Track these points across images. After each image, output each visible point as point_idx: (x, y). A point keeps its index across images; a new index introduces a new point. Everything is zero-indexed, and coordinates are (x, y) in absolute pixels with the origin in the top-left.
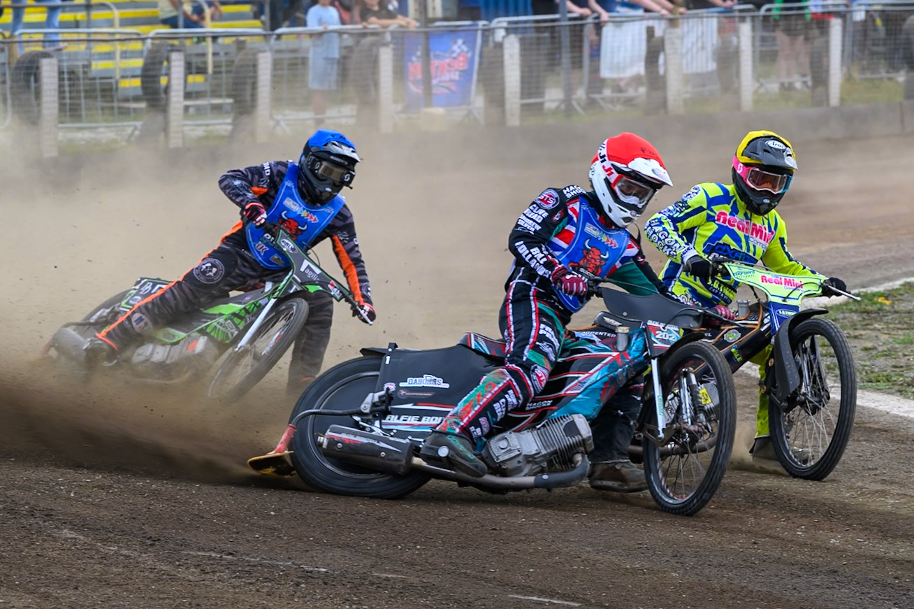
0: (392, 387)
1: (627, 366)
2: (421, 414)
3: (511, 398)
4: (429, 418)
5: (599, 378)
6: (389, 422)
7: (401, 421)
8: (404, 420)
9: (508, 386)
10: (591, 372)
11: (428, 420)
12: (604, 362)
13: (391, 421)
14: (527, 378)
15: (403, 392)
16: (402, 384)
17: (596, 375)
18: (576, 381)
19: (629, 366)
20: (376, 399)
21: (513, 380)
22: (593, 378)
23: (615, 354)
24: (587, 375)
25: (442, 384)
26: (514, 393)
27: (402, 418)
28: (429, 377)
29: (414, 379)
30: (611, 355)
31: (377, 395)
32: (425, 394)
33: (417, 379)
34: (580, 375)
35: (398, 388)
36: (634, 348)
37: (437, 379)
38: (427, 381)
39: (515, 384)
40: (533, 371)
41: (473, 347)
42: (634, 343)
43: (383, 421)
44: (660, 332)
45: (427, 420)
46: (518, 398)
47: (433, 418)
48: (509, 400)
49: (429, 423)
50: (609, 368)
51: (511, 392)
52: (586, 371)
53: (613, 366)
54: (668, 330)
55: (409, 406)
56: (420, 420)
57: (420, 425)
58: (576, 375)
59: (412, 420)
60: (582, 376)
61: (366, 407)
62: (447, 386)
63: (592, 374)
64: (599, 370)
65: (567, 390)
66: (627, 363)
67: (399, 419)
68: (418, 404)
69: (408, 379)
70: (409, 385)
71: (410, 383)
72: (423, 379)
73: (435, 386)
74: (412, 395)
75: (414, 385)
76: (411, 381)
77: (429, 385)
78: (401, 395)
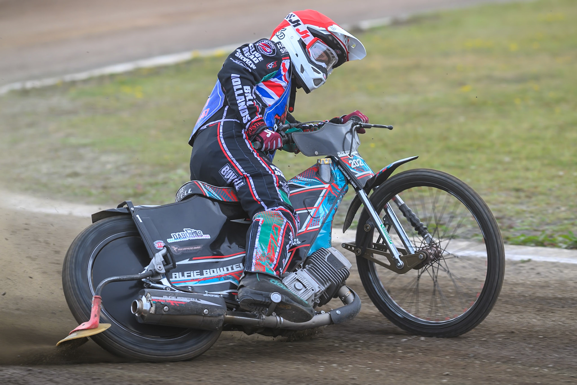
0: (162, 244)
1: (341, 196)
2: (201, 268)
4: (208, 271)
5: (327, 211)
6: (176, 279)
7: (186, 278)
8: (188, 276)
10: (316, 206)
11: (209, 273)
12: (322, 195)
13: (178, 279)
14: (295, 219)
15: (175, 249)
16: (169, 241)
17: (321, 208)
18: (309, 217)
20: (162, 259)
21: (288, 221)
22: (322, 212)
23: (327, 186)
24: (314, 209)
25: (204, 235)
27: (185, 273)
28: (189, 231)
29: (177, 234)
30: (324, 188)
31: (160, 255)
32: (195, 248)
33: (180, 233)
34: (310, 210)
35: (168, 245)
36: (338, 178)
37: (197, 231)
38: (189, 234)
39: (291, 225)
41: (208, 195)
42: (335, 174)
43: (171, 280)
45: (207, 274)
47: (211, 270)
49: (211, 276)
50: (328, 200)
52: (312, 205)
53: (330, 198)
54: (353, 156)
55: (186, 262)
56: (202, 274)
57: (205, 279)
58: (307, 211)
59: (195, 275)
60: (312, 211)
62: (208, 237)
63: (318, 208)
64: (321, 203)
65: (307, 227)
66: (340, 194)
67: (183, 275)
68: (193, 258)
69: (172, 234)
70: (176, 241)
71: (176, 238)
72: (185, 233)
73: (199, 238)
74: (184, 250)
75: (180, 240)
76: (175, 236)
77: (193, 238)
78: (174, 251)
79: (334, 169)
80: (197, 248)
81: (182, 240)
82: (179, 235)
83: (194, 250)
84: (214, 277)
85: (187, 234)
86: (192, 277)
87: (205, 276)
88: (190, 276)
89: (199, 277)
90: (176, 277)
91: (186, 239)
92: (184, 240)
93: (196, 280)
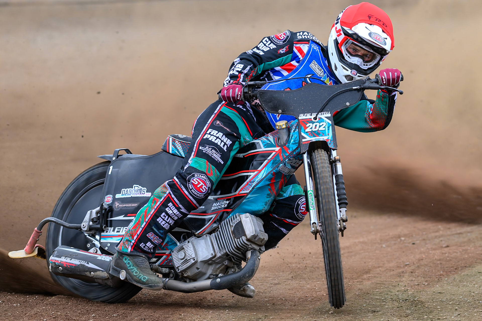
0: (110, 199)
1: (287, 160)
3: (171, 210)
5: (265, 175)
8: (117, 231)
9: (168, 200)
10: (259, 169)
12: (269, 158)
14: (184, 189)
15: (117, 204)
16: (117, 196)
17: (263, 172)
18: (247, 181)
19: (290, 160)
21: (171, 193)
22: (260, 176)
23: (277, 149)
24: (256, 172)
25: (146, 193)
26: (174, 205)
27: (116, 229)
28: (137, 187)
30: (274, 151)
33: (129, 190)
34: (249, 174)
36: (292, 141)
37: (143, 189)
38: (135, 191)
39: (173, 196)
40: (189, 181)
42: (292, 137)
46: (178, 209)
48: (170, 212)
50: (273, 163)
51: (170, 204)
52: (256, 169)
53: (276, 161)
54: (320, 118)
60: (253, 174)
62: (149, 194)
63: (260, 171)
64: (266, 166)
65: (239, 192)
66: (288, 157)
69: (122, 190)
70: (122, 197)
72: (132, 189)
74: (123, 207)
75: (125, 196)
76: (124, 192)
78: (115, 207)
79: (294, 131)
80: (134, 205)
82: (127, 191)
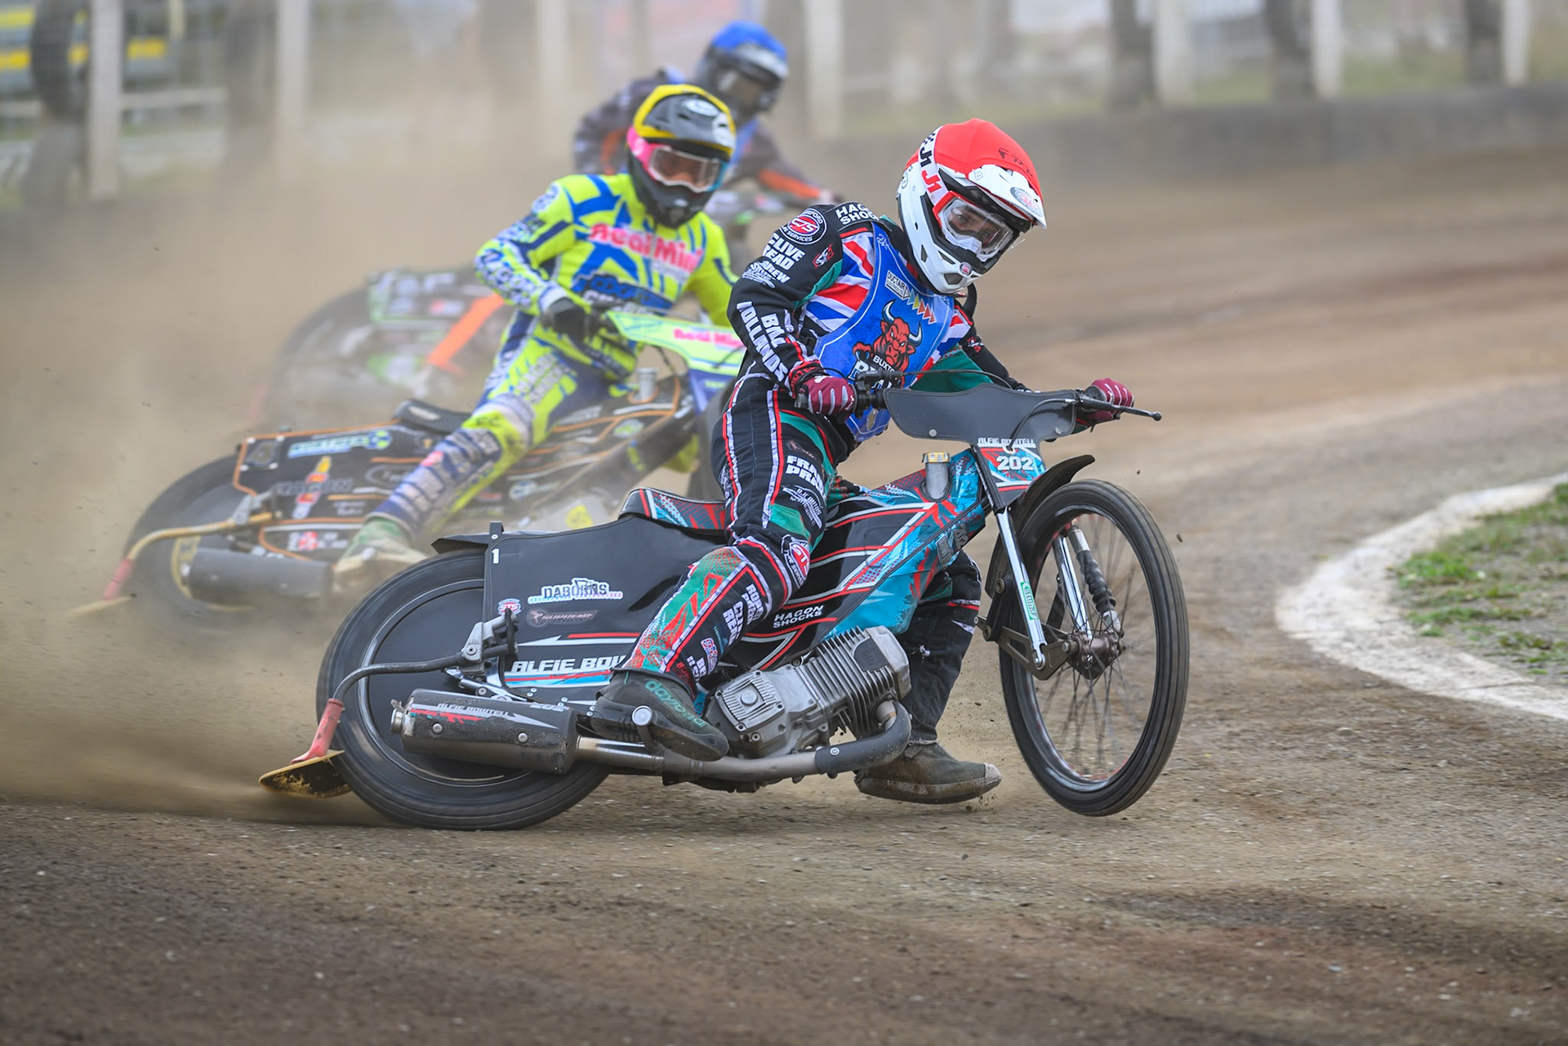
0: (515, 606)
1: (954, 526)
2: (577, 655)
3: (752, 600)
4: (594, 660)
5: (905, 555)
6: (518, 674)
7: (541, 671)
8: (546, 669)
9: (746, 579)
10: (888, 544)
11: (593, 665)
12: (910, 523)
13: (522, 673)
14: (778, 562)
15: (536, 615)
16: (532, 600)
17: (899, 550)
18: (864, 564)
19: (959, 528)
20: (489, 634)
21: (753, 565)
22: (895, 556)
23: (928, 506)
24: (881, 551)
25: (609, 593)
27: (543, 665)
28: (582, 582)
29: (554, 589)
30: (920, 509)
31: (489, 625)
32: (580, 616)
33: (561, 587)
34: (868, 553)
35: (526, 607)
36: (962, 491)
37: (599, 584)
38: (578, 589)
39: (757, 572)
41: (655, 516)
42: (960, 483)
43: (507, 674)
44: (1004, 458)
45: (589, 665)
47: (600, 659)
48: (749, 603)
49: (595, 670)
50: (921, 533)
51: (751, 588)
52: (879, 543)
53: (927, 529)
54: (1018, 450)
55: (553, 641)
56: (578, 665)
57: (578, 676)
58: (862, 553)
59: (562, 667)
60: (873, 555)
61: (472, 649)
62: (618, 595)
63: (891, 548)
64: (902, 538)
65: (849, 584)
66: (955, 521)
67: (536, 667)
68: (571, 636)
69: (543, 589)
70: (546, 601)
71: (548, 595)
72: (571, 586)
73: (596, 597)
74: (555, 620)
75: (555, 600)
76: (548, 592)
77: (583, 598)
78: (534, 620)
79: (962, 473)
81: (560, 599)
82: (557, 589)
83: (576, 619)
84: (599, 673)
85: (576, 589)
86: (555, 671)
87: (584, 668)
88: (551, 669)
89: (571, 671)
90: (519, 670)
91: (568, 599)
92: (564, 599)
93: (561, 676)
